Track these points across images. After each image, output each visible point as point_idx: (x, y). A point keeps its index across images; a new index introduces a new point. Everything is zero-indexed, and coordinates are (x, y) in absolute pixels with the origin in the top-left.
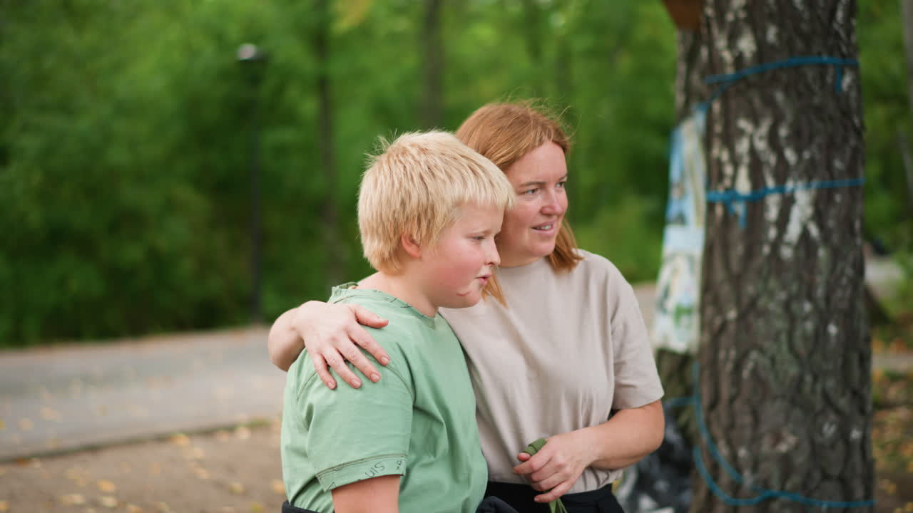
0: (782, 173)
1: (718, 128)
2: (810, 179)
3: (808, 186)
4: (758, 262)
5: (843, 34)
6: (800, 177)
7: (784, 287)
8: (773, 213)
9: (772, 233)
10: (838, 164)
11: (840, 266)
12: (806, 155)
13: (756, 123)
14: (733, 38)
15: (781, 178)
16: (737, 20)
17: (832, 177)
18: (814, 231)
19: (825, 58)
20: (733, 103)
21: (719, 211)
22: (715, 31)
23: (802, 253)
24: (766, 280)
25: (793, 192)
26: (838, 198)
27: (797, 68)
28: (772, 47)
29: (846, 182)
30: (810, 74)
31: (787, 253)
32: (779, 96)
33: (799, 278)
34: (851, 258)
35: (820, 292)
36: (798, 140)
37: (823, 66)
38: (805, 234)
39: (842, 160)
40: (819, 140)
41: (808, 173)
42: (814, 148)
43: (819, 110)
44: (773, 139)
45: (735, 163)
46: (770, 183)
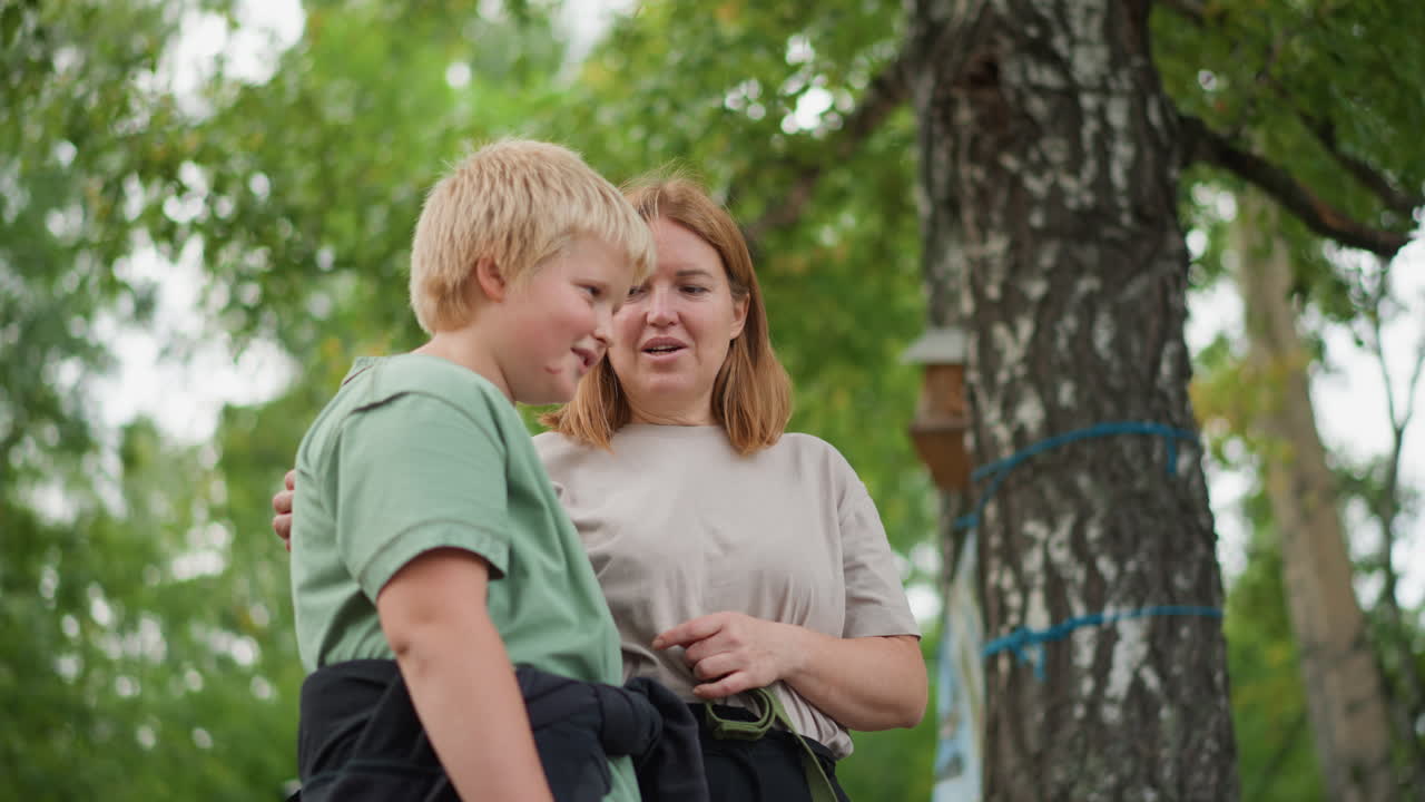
0: (1096, 594)
1: (995, 541)
2: (1139, 604)
3: (1136, 614)
4: (1069, 730)
5: (1172, 393)
6: (1124, 600)
7: (1111, 766)
8: (1085, 656)
9: (1087, 686)
10: (1180, 582)
11: (1197, 734)
12: (1131, 566)
13: (1052, 524)
14: (1009, 405)
15: (1095, 602)
16: (1013, 381)
17: (1173, 600)
18: (1151, 680)
19: (1148, 425)
20: (1015, 501)
21: (1004, 665)
22: (982, 399)
23: (1135, 714)
24: (1082, 759)
25: (1115, 621)
26: (1185, 632)
27: (1108, 438)
28: (1067, 411)
29: (1196, 610)
30: (1129, 448)
31: (1111, 714)
32: (1084, 481)
33: (1133, 752)
34: (1212, 724)
35: (1167, 773)
36: (1115, 541)
37: (1145, 438)
38: (1137, 685)
39: (1187, 576)
40: (1148, 543)
41: (1137, 592)
42: (1142, 556)
43: (1145, 498)
44: (1078, 544)
45: (1024, 588)
46: (1079, 610)
